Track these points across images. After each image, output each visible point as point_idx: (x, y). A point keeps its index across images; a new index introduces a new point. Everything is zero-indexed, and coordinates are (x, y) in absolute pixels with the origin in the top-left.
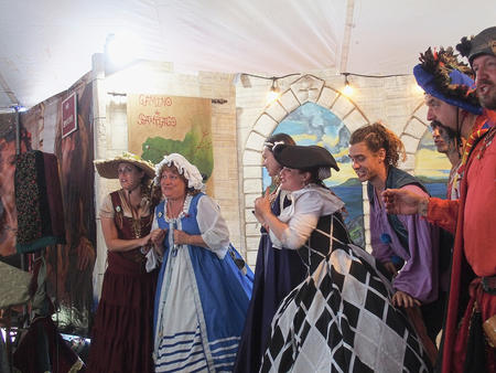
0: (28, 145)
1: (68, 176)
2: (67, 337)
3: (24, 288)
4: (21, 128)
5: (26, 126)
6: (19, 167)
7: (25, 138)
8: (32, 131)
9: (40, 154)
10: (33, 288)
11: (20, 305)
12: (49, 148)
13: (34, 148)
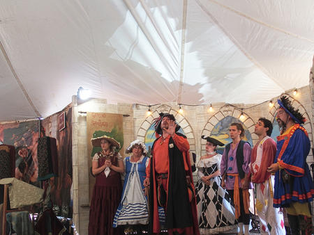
0: (44, 134)
2: (59, 218)
3: (41, 196)
4: (41, 126)
5: (43, 125)
6: (39, 144)
7: (43, 131)
8: (46, 128)
9: (49, 138)
10: (44, 196)
11: (39, 204)
12: (54, 135)
13: (47, 135)
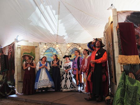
1: (10, 59)
3: (2, 78)
4: (2, 51)
6: (1, 57)
8: (4, 51)
12: (7, 54)
13: (4, 54)
